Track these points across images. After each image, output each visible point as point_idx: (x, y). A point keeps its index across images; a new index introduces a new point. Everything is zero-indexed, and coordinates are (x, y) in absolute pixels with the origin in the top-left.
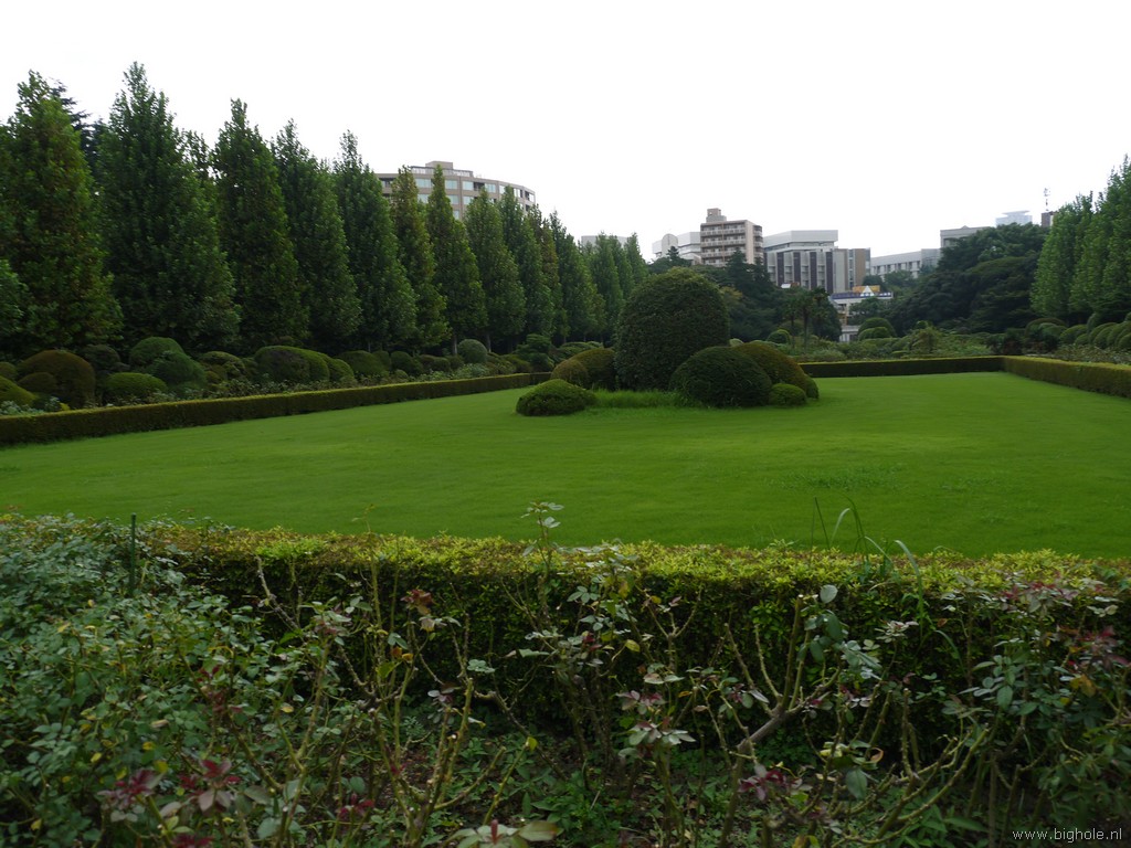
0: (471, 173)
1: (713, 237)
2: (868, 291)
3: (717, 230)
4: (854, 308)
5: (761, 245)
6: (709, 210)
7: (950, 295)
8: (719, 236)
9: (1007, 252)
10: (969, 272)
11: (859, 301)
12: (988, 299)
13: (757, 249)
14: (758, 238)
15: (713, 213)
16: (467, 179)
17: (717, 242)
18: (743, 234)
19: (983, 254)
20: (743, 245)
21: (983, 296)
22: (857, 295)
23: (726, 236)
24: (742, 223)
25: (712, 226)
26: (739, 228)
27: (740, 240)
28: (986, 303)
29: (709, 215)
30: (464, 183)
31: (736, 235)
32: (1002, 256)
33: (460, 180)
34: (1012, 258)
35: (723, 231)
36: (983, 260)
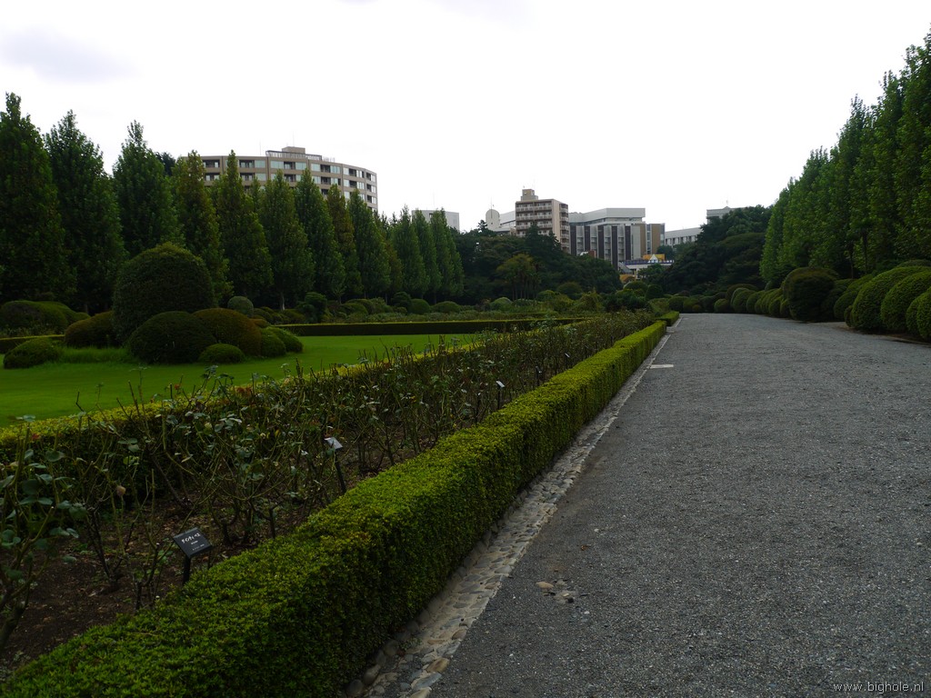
0: (320, 157)
1: (526, 213)
2: (654, 258)
3: (529, 207)
4: (642, 272)
5: (566, 219)
6: (524, 191)
7: (703, 263)
8: (531, 212)
9: (749, 229)
10: (718, 245)
11: (645, 266)
12: (732, 267)
13: (564, 223)
14: (564, 214)
15: (528, 193)
16: (315, 162)
17: (529, 216)
18: (550, 211)
19: (731, 230)
20: (550, 220)
21: (727, 264)
22: (645, 262)
23: (536, 212)
24: (549, 202)
25: (525, 204)
26: (547, 206)
27: (547, 215)
28: (729, 270)
29: (524, 194)
30: (312, 165)
31: (544, 211)
32: (744, 232)
33: (309, 163)
34: (753, 233)
35: (534, 208)
36: (730, 235)
